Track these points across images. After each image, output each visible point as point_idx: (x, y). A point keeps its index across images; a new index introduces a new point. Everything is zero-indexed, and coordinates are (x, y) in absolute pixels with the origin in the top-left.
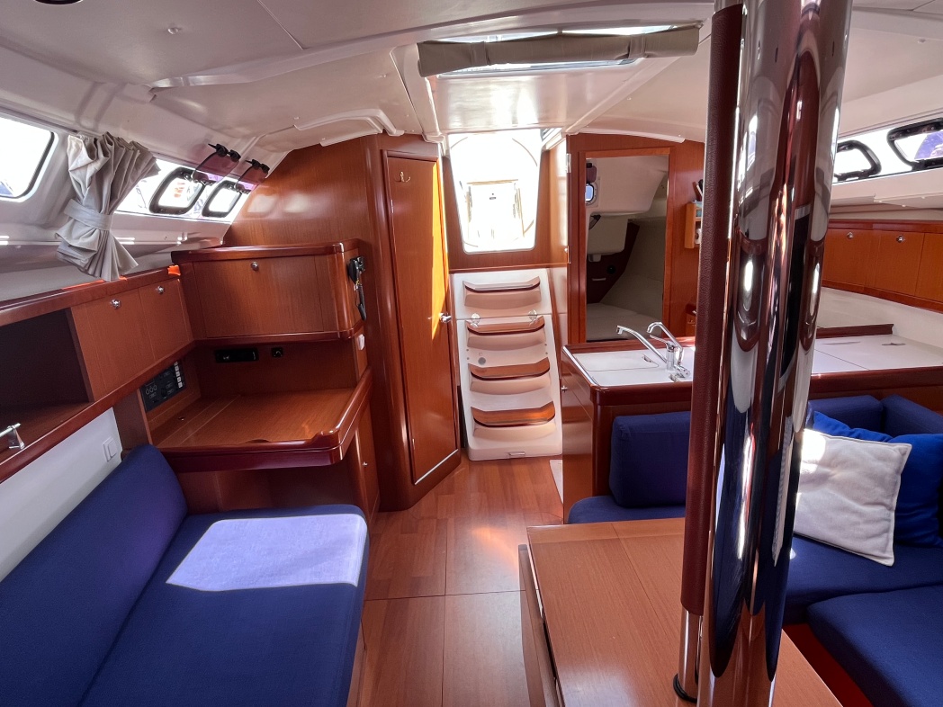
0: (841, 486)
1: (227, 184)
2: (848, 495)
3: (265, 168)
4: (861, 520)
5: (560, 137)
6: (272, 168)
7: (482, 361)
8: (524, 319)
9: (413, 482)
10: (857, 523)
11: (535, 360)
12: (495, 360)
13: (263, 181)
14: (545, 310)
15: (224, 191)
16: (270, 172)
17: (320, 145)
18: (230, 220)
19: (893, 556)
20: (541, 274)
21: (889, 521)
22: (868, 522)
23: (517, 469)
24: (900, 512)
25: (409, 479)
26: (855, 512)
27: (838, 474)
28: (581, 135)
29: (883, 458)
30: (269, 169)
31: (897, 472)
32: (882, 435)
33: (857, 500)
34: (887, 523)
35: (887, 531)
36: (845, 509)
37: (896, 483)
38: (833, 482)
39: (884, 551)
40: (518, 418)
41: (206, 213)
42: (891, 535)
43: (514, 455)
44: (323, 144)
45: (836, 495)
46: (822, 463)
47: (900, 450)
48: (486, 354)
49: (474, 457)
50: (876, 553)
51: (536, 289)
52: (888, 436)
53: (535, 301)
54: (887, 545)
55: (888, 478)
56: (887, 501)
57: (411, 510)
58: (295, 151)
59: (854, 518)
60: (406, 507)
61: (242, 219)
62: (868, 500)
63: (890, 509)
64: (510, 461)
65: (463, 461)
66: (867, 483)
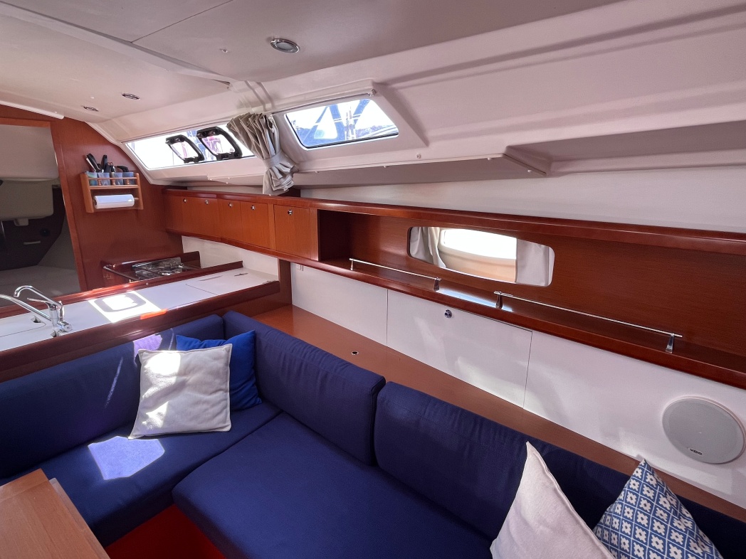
0: (197, 386)
4: (208, 406)
10: (206, 410)
19: (230, 423)
21: (226, 399)
22: (213, 406)
24: (233, 391)
26: (205, 402)
27: (191, 379)
29: (217, 358)
31: (226, 365)
32: (220, 341)
33: (206, 393)
34: (225, 402)
35: (225, 408)
36: (198, 403)
37: (227, 372)
38: (189, 385)
39: (225, 422)
42: (228, 408)
46: (180, 374)
47: (226, 349)
50: (220, 425)
52: (222, 341)
54: (226, 416)
55: (221, 371)
56: (223, 387)
59: (205, 406)
62: (214, 389)
63: (226, 392)
66: (209, 379)
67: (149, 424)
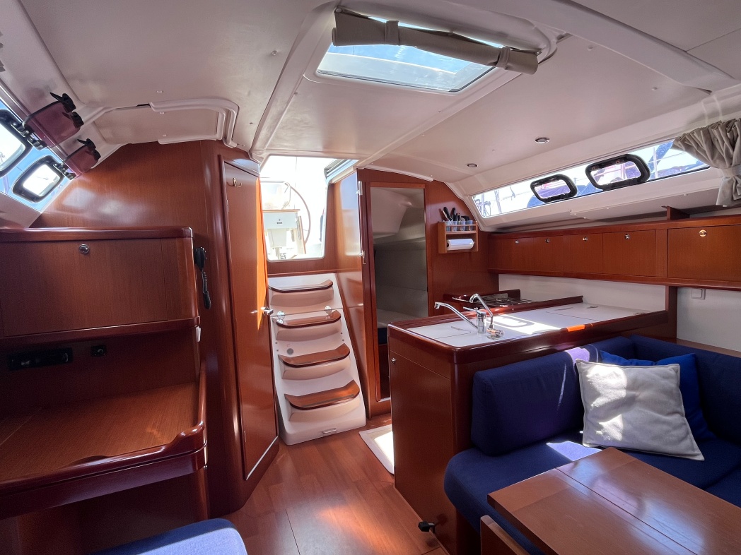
0: (647, 403)
1: (49, 161)
2: (653, 410)
3: (97, 156)
4: (670, 428)
5: (352, 170)
6: (104, 155)
7: (290, 351)
8: (321, 314)
9: (245, 477)
10: (668, 432)
11: (334, 347)
12: (301, 350)
13: (87, 171)
14: (338, 306)
15: (45, 169)
16: (100, 160)
17: (157, 142)
18: (41, 208)
19: (700, 452)
20: (331, 277)
21: (685, 424)
22: (675, 428)
23: (334, 445)
24: (689, 416)
25: (241, 474)
26: (665, 422)
27: (643, 395)
28: (366, 170)
29: (666, 377)
30: (100, 157)
31: (678, 386)
32: (649, 361)
33: (661, 412)
34: (684, 426)
35: (688, 433)
36: (657, 421)
37: (679, 395)
38: (640, 401)
39: (693, 450)
40: (327, 399)
41: (19, 189)
43: (328, 432)
44: (161, 142)
45: (646, 411)
46: (628, 388)
47: (673, 369)
48: (293, 345)
49: (291, 441)
50: (690, 452)
51: (331, 289)
53: (329, 299)
54: (692, 443)
55: (674, 392)
56: (679, 409)
57: (243, 509)
58: (129, 145)
59: (665, 427)
60: (239, 508)
61: (54, 211)
62: (669, 410)
63: (683, 415)
64: (324, 440)
65: (281, 447)
66: (664, 398)
67: (605, 434)
